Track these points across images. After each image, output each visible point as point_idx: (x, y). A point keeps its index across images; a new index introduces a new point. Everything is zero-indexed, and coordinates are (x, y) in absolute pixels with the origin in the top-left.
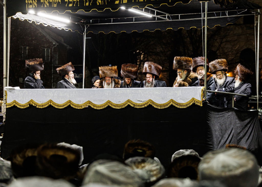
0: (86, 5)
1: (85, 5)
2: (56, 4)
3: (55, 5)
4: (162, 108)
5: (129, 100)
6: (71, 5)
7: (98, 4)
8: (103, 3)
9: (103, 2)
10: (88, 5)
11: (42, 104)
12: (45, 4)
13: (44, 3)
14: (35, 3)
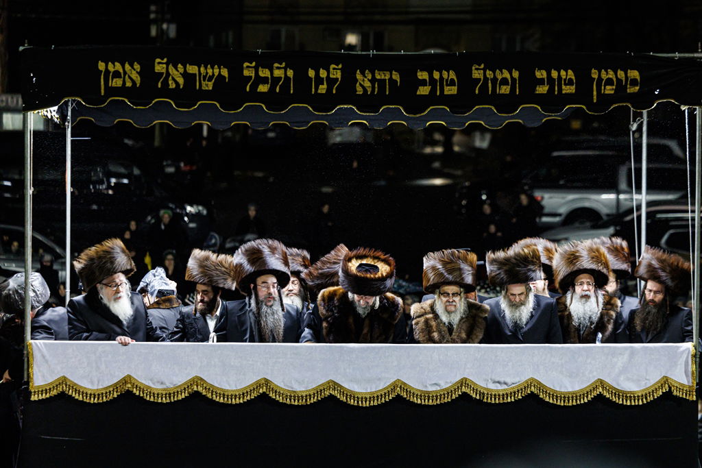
0: (319, 91)
1: (313, 90)
2: (210, 80)
3: (207, 85)
4: (570, 404)
5: (466, 379)
6: (263, 88)
7: (360, 91)
8: (376, 89)
9: (376, 86)
10: (324, 92)
11: (164, 390)
12: (170, 78)
13: (168, 74)
14: (134, 72)
